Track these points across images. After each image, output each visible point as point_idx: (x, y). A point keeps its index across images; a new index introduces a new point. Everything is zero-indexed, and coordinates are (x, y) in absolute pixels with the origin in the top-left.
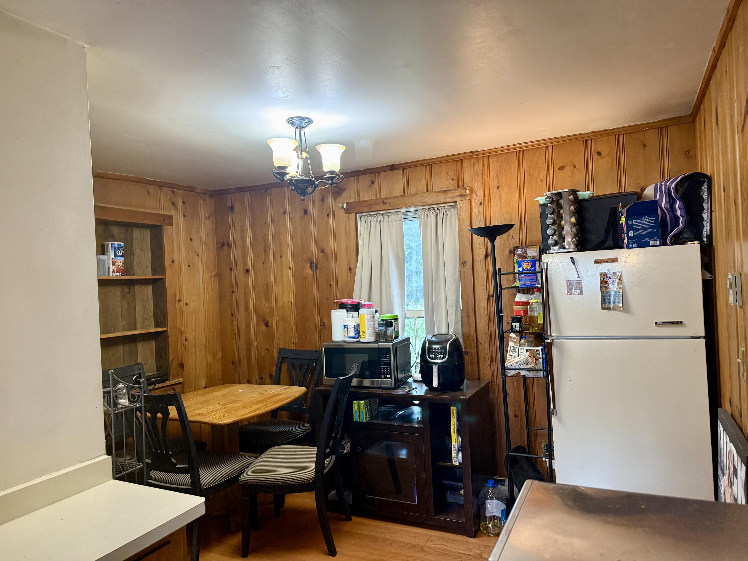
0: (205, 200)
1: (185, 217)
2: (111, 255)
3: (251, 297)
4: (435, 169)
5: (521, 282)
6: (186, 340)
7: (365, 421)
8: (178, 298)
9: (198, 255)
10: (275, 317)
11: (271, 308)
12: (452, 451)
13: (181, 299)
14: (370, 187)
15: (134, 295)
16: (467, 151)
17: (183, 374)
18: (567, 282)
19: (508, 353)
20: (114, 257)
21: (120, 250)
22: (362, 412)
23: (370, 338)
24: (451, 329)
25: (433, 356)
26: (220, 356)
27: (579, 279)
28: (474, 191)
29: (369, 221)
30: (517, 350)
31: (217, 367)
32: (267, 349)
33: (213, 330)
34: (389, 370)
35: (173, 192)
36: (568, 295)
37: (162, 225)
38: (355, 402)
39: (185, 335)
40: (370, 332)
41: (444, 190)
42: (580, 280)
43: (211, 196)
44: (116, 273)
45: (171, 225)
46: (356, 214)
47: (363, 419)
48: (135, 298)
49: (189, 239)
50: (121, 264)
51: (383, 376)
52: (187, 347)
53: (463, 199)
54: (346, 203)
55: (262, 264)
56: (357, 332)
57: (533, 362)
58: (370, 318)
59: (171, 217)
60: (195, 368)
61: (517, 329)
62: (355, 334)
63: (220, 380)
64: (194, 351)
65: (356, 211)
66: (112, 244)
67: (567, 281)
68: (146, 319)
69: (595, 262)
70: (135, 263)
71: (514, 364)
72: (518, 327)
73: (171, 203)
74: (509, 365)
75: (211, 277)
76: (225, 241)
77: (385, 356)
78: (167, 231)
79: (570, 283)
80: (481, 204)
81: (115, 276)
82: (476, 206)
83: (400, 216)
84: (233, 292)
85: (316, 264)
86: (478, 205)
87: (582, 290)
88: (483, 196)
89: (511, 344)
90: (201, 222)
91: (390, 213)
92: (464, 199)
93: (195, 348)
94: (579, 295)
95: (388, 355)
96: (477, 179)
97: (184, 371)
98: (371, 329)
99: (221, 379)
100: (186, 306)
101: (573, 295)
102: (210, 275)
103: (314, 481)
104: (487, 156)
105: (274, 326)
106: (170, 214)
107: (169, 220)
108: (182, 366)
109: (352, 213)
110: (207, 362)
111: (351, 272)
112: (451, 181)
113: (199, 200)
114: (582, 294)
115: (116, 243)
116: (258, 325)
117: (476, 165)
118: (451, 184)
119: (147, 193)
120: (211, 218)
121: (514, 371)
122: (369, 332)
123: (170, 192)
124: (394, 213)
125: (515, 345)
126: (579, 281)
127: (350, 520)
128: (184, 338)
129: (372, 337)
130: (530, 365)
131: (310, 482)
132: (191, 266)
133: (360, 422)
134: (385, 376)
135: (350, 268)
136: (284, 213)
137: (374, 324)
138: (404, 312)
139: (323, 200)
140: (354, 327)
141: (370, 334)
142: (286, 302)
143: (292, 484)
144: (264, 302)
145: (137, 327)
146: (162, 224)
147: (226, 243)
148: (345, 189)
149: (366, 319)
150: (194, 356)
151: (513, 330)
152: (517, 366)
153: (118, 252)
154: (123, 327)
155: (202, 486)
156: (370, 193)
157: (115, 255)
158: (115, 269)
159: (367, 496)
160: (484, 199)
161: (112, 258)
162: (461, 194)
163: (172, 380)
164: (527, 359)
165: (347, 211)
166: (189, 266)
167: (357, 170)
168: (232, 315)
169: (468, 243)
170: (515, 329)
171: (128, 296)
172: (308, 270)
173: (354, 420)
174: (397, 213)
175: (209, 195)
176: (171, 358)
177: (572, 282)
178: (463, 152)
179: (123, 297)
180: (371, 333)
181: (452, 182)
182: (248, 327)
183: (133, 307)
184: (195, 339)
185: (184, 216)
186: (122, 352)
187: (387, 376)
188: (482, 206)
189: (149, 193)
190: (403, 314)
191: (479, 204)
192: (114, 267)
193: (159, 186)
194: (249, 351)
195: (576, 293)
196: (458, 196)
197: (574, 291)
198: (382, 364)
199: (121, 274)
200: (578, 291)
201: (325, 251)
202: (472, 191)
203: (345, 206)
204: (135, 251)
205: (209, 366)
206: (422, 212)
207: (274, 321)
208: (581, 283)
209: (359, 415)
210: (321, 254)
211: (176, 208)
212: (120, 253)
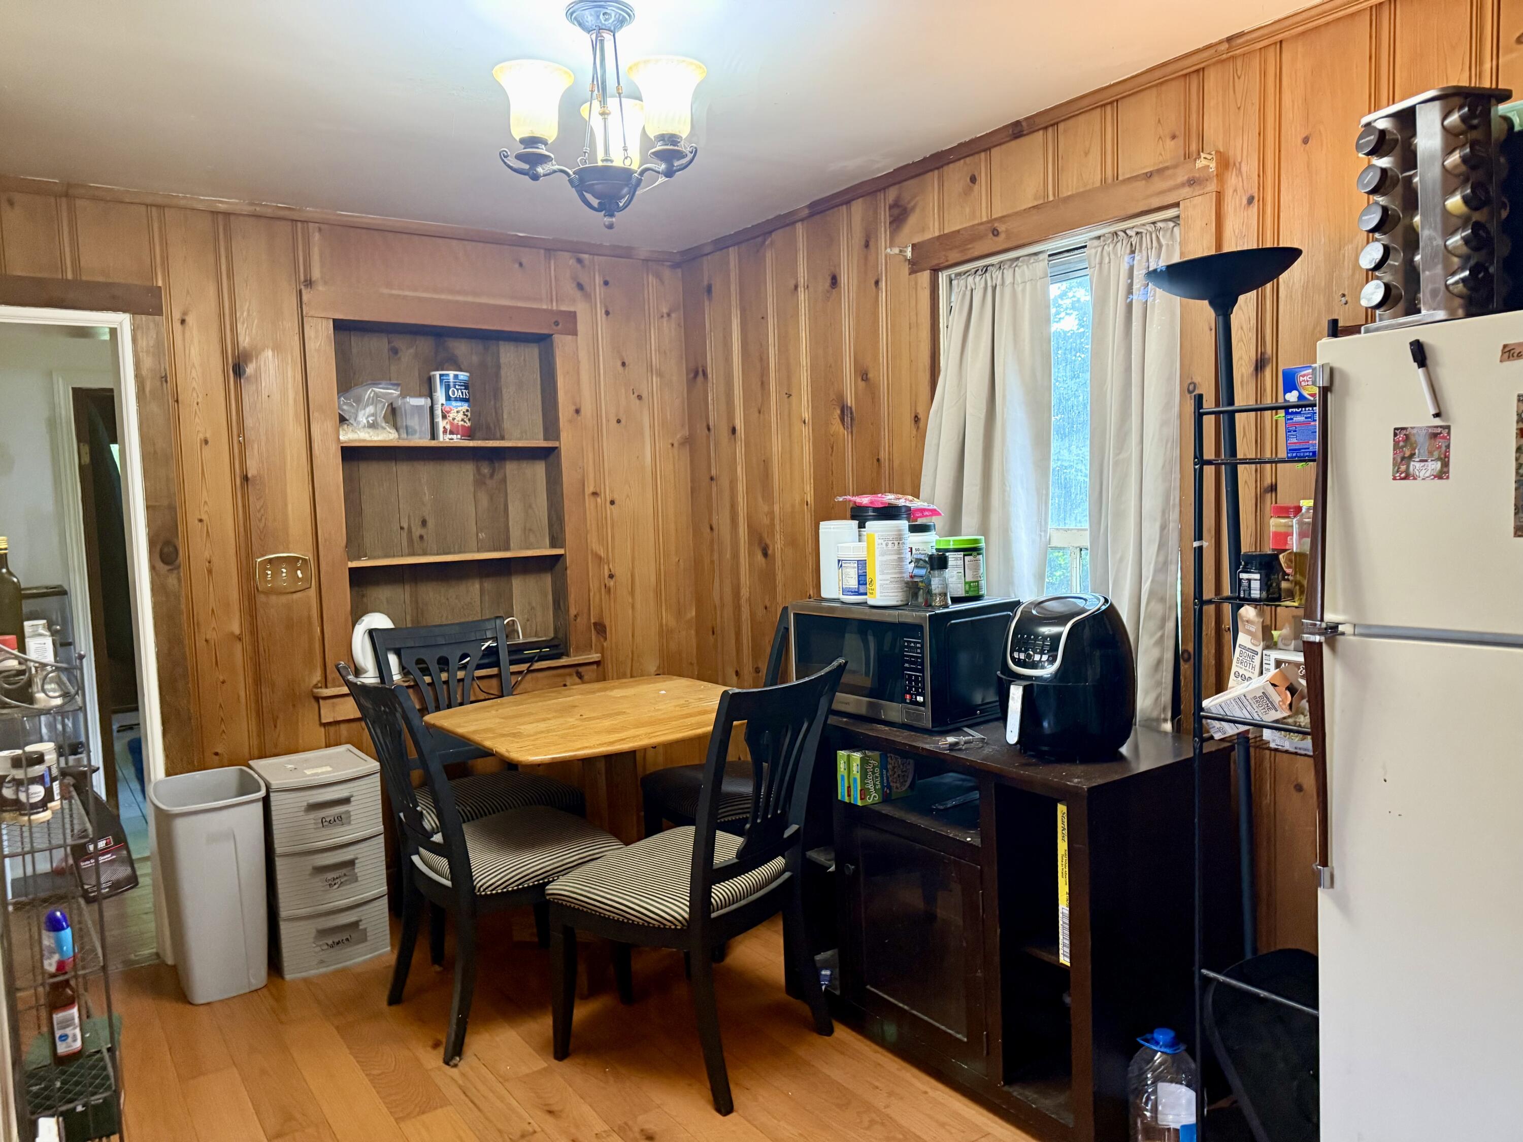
0: (659, 276)
1: (609, 316)
2: (440, 398)
3: (741, 487)
4: (1128, 112)
5: (1295, 440)
6: (611, 576)
7: (859, 803)
8: (590, 489)
9: (640, 397)
10: (778, 535)
11: (771, 513)
12: (1060, 926)
13: (598, 491)
14: (967, 192)
15: (504, 480)
16: (1214, 41)
17: (603, 646)
18: (1395, 435)
19: (1234, 669)
20: (444, 402)
21: (457, 387)
22: (855, 779)
23: (885, 596)
24: (1145, 584)
25: (1022, 656)
26: (694, 613)
27: (1438, 422)
28: (1231, 161)
29: (969, 288)
30: (1257, 659)
31: (686, 639)
32: (766, 608)
33: (677, 559)
34: (920, 682)
35: (579, 261)
36: (1395, 479)
37: (552, 335)
38: (843, 752)
39: (609, 566)
40: (887, 580)
41: (1146, 173)
42: (1441, 427)
43: (676, 266)
44: (450, 434)
45: (575, 333)
46: (935, 271)
47: (855, 799)
48: (506, 486)
49: (619, 363)
50: (460, 416)
51: (908, 697)
52: (612, 591)
53: (1197, 190)
54: (912, 245)
55: (757, 414)
56: (862, 579)
57: (1284, 704)
58: (887, 545)
59: (573, 316)
60: (633, 636)
61: (1252, 592)
62: (859, 584)
63: (691, 664)
64: (630, 600)
65: (934, 262)
66: (441, 375)
67: (1396, 429)
68: (530, 530)
69: (1503, 353)
70: (505, 416)
71: (1228, 702)
72: (1256, 585)
73: (574, 285)
74: (1215, 705)
75: (673, 445)
76: (700, 366)
77: (912, 645)
78: (562, 344)
79: (1407, 437)
80: (1251, 200)
81: (448, 440)
82: (1235, 209)
83: (1042, 264)
84: (712, 479)
85: (851, 408)
86: (1241, 205)
87: (1446, 464)
88: (1259, 176)
89: (1243, 639)
90: (648, 327)
91: (1017, 259)
92: (1201, 192)
93: (632, 593)
94: (1437, 481)
95: (919, 643)
96: (1241, 124)
97: (605, 639)
98: (888, 573)
99: (695, 662)
100: (612, 507)
101: (1415, 479)
102: (670, 441)
103: (689, 926)
104: (1275, 43)
105: (778, 555)
106: (572, 309)
107: (568, 323)
108: (600, 628)
109: (924, 270)
110: (661, 625)
111: (918, 428)
112: (1168, 141)
113: (645, 276)
114: (1448, 478)
115: (451, 374)
116: (751, 554)
117: (1243, 77)
118: (1170, 150)
119: (517, 266)
120: (673, 315)
121: (1232, 725)
122: (884, 580)
123: (572, 262)
124: (1026, 258)
125: (1253, 644)
126: (1439, 430)
127: (829, 1032)
128: (607, 573)
129: (894, 594)
130: (1277, 711)
131: (676, 928)
132: (623, 421)
133: (850, 803)
134: (912, 698)
135: (916, 417)
136: (796, 287)
137: (901, 560)
138: (1046, 531)
139: (867, 245)
140: (856, 565)
141: (887, 584)
142: (797, 502)
143: (638, 922)
144: (760, 499)
145: (512, 545)
146: (551, 332)
147: (700, 370)
148: (913, 208)
149: (876, 546)
150: (630, 612)
151: (1242, 595)
152: (1237, 709)
153: (454, 392)
154: (479, 544)
155: (477, 889)
156: (967, 210)
157: (448, 398)
158: (448, 427)
159: (868, 987)
160: (1261, 187)
161: (442, 405)
162: (1194, 177)
163: (575, 656)
164: (1263, 693)
165: (915, 266)
166: (619, 421)
167: (938, 152)
168: (711, 529)
169: (1207, 329)
170: (1247, 593)
171: (489, 482)
172: (836, 426)
173: (839, 798)
174: (1036, 258)
175: (669, 263)
176: (573, 612)
177: (1415, 431)
178: (1201, 46)
179: (480, 482)
180: (888, 582)
181: (1170, 144)
182: (735, 556)
183: (502, 507)
184: (633, 576)
185: (607, 313)
186: (478, 593)
187: (916, 698)
188: (1254, 209)
189: (521, 265)
190: (1043, 539)
191: (1245, 201)
192: (445, 421)
193: (546, 249)
194: (737, 607)
195: (1424, 471)
196: (1183, 185)
197: (1418, 465)
198: (907, 665)
199: (459, 436)
200: (1433, 467)
201: (870, 375)
202: (1225, 163)
203: (909, 254)
204: (504, 391)
205: (665, 633)
206: (1095, 247)
207: (778, 545)
208: (1444, 438)
209: (849, 787)
210: (862, 384)
211: (587, 296)
212: (458, 394)
